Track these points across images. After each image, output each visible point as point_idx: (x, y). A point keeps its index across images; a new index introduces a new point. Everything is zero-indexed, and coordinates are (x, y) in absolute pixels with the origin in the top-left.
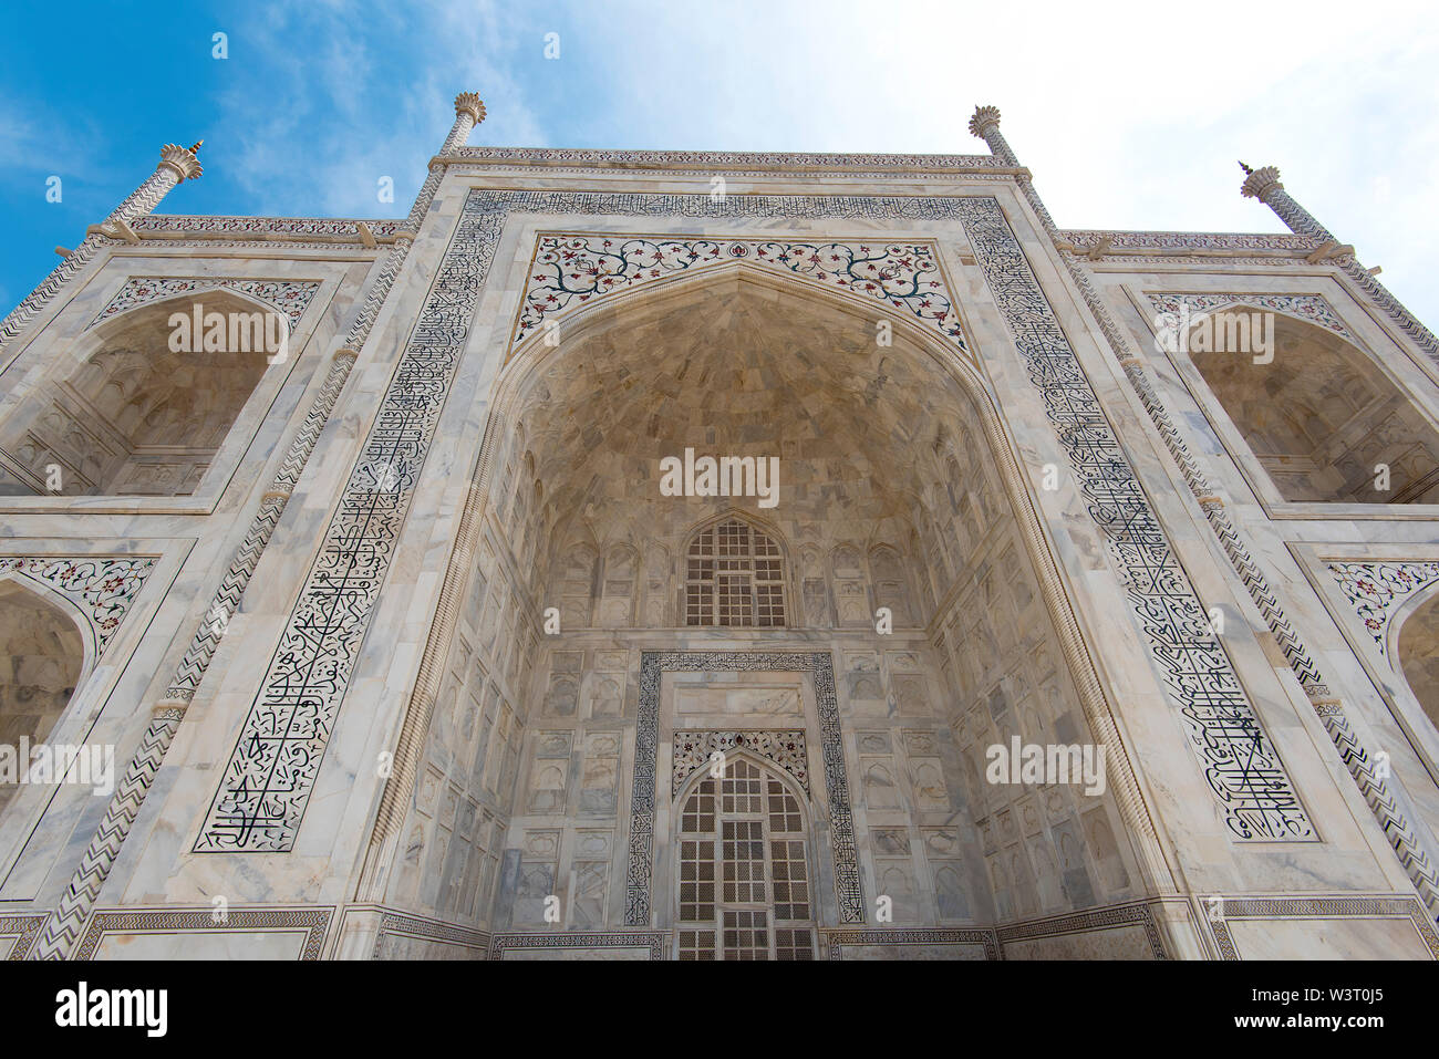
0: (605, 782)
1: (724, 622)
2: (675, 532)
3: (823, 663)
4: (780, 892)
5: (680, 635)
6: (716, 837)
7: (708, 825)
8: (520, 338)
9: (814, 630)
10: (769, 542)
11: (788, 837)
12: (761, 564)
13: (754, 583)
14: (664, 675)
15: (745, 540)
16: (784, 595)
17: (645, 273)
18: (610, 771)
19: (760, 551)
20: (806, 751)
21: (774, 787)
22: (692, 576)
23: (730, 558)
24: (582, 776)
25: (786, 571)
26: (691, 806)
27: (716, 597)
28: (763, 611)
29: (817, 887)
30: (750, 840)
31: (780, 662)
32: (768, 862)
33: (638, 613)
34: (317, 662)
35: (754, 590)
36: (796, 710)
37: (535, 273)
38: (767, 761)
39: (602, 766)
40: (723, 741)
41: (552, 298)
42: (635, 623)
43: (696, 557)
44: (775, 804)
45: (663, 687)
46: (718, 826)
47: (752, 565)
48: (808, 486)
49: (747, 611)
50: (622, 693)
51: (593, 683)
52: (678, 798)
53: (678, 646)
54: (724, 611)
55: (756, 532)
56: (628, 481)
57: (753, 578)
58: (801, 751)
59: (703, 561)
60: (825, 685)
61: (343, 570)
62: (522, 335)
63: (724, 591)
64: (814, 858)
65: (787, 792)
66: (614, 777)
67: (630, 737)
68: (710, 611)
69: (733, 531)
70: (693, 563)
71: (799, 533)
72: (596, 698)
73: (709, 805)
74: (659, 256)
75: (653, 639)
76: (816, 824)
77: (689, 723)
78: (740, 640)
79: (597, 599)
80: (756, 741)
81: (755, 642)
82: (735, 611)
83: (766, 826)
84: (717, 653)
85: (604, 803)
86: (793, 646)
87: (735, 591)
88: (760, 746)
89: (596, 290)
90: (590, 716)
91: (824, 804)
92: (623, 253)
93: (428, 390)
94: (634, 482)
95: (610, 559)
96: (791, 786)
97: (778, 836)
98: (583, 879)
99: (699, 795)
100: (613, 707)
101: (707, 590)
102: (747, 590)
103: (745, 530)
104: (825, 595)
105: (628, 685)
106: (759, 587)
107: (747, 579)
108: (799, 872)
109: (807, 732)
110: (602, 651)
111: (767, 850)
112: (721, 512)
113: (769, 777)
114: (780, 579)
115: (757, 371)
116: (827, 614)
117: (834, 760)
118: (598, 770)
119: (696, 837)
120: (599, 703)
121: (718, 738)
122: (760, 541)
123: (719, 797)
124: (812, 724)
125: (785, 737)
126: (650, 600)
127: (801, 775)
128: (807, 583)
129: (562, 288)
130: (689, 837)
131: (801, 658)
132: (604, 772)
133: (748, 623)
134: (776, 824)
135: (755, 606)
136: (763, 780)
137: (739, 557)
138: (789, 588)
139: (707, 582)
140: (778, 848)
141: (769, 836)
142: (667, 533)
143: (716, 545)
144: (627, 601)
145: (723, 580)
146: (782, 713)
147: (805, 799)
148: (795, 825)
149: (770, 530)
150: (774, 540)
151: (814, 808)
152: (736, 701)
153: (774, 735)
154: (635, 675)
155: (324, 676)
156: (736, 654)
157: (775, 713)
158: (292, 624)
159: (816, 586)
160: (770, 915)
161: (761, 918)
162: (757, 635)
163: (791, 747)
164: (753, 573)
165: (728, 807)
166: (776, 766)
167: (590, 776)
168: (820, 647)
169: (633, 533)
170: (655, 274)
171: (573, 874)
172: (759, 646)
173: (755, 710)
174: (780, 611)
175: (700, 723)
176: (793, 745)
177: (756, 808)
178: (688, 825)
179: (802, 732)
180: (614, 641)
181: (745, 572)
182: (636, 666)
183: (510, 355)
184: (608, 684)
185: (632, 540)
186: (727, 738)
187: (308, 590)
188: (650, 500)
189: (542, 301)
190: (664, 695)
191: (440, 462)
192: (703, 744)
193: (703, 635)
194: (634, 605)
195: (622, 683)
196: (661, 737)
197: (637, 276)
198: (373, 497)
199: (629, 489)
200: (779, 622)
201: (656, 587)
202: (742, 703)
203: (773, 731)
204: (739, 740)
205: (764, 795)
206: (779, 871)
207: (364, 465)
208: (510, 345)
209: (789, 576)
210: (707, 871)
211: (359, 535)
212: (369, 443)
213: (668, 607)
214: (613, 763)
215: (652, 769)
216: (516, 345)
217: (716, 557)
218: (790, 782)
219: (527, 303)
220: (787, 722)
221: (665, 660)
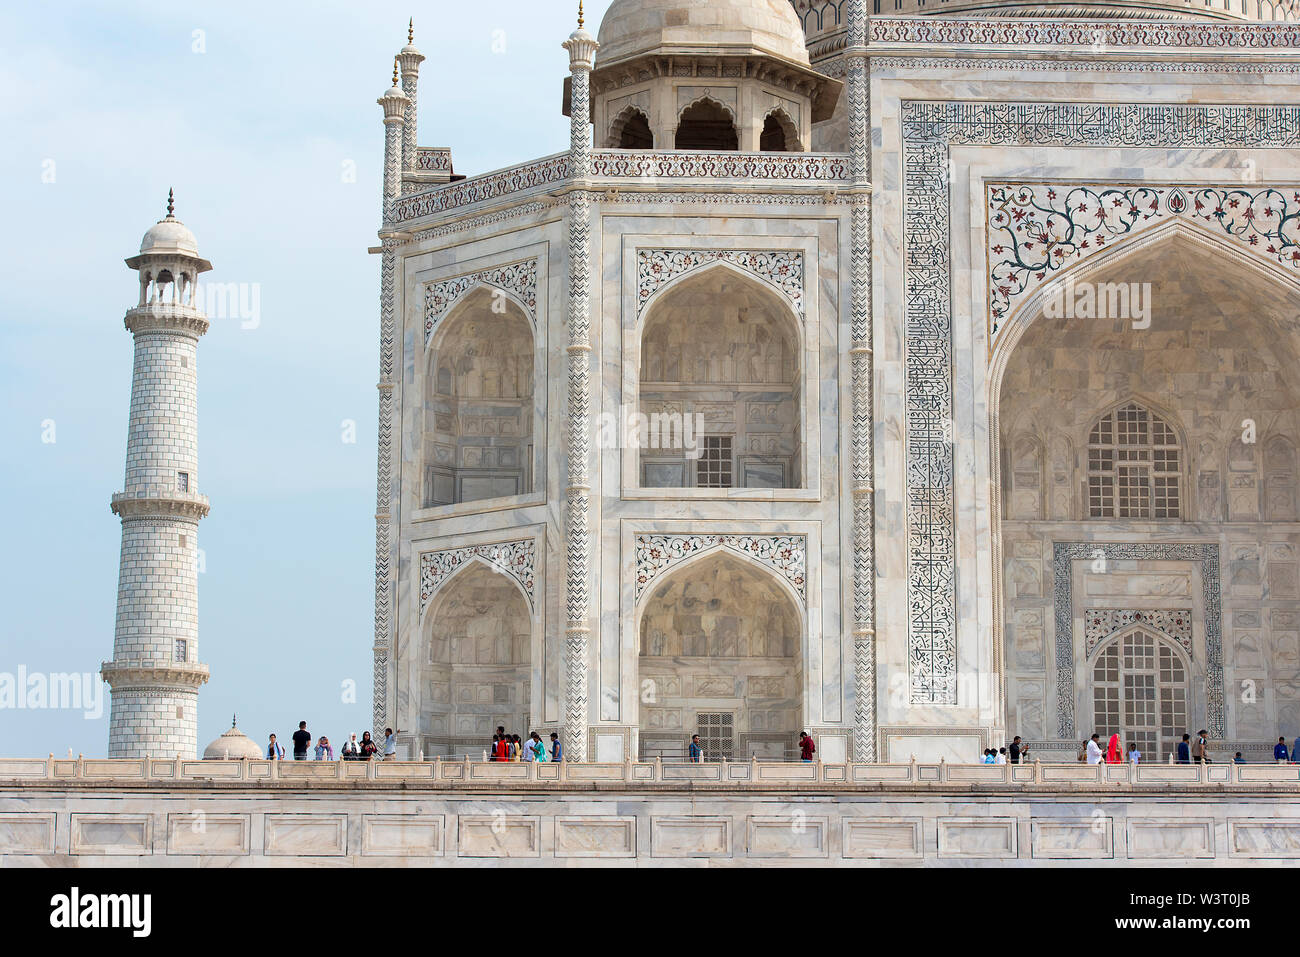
0: (1034, 646)
1: (1124, 513)
2: (1077, 422)
3: (1211, 553)
4: (1166, 720)
5: (1086, 527)
6: (1120, 685)
7: (1114, 677)
8: (995, 330)
9: (1205, 523)
10: (1168, 430)
11: (1173, 685)
12: (1158, 455)
13: (1152, 475)
14: (1075, 563)
15: (1143, 427)
16: (1179, 487)
17: (1091, 239)
18: (1036, 638)
19: (1158, 440)
20: (1191, 625)
21: (1164, 651)
22: (1093, 466)
23: (1128, 447)
24: (1016, 642)
25: (1183, 462)
26: (1100, 663)
27: (1116, 488)
28: (1160, 503)
29: (1193, 717)
30: (1145, 687)
31: (1174, 553)
32: (1158, 701)
33: (1048, 507)
34: (934, 608)
35: (1152, 482)
36: (1185, 593)
37: (993, 244)
38: (1160, 633)
39: (1030, 635)
40: (1125, 617)
41: (1013, 278)
42: (1043, 516)
43: (1097, 446)
44: (1164, 663)
45: (1074, 572)
46: (1121, 677)
47: (1151, 455)
48: (1213, 375)
49: (1145, 503)
50: (1040, 577)
51: (1015, 569)
52: (1090, 659)
53: (1085, 538)
54: (1123, 502)
55: (1155, 418)
56: (1033, 372)
57: (1151, 469)
58: (1187, 625)
59: (1103, 451)
60: (1211, 572)
61: (927, 547)
62: (996, 326)
63: (1123, 482)
64: (1192, 699)
65: (1174, 655)
66: (1040, 642)
67: (1050, 614)
68: (1110, 502)
69: (1132, 416)
70: (1093, 453)
71: (1198, 423)
72: (1018, 581)
73: (1114, 663)
74: (1101, 214)
75: (1063, 530)
76: (1195, 677)
77: (1097, 603)
78: (1140, 533)
79: (1009, 492)
80: (1151, 617)
81: (1153, 535)
82: (1134, 503)
83: (1157, 679)
84: (1118, 544)
85: (1035, 661)
86: (1188, 538)
87: (1134, 482)
88: (1154, 621)
89: (1050, 266)
90: (1016, 596)
91: (1203, 664)
92: (1068, 210)
93: (936, 390)
94: (1038, 372)
95: (1016, 449)
96: (1177, 649)
97: (1166, 685)
98: (1025, 710)
99: (1106, 656)
100: (1031, 590)
101: (1108, 481)
102: (1145, 482)
103: (1143, 415)
104: (1219, 489)
105: (1044, 571)
106: (1156, 479)
107: (1145, 470)
108: (1180, 707)
109: (1193, 612)
110: (1020, 541)
111: (1158, 694)
112: (1121, 397)
113: (1161, 644)
114: (1177, 470)
115: (1177, 283)
116: (1218, 509)
117: (1214, 632)
118: (1028, 637)
119: (1105, 685)
120: (1021, 587)
121: (1121, 615)
122: (1158, 428)
123: (1121, 658)
124: (1198, 605)
125: (1175, 614)
126: (1056, 493)
127: (1186, 643)
128: (1202, 477)
129: (1020, 264)
130: (1099, 684)
131: (1192, 548)
132: (1031, 640)
133: (1145, 514)
134: (1165, 677)
135: (1152, 498)
136: (1156, 646)
137: (1138, 447)
138: (1186, 482)
139: (1107, 474)
140: (1165, 693)
141: (1159, 685)
142: (1069, 423)
143: (1115, 434)
144: (1036, 493)
145: (1123, 471)
146: (1174, 596)
147: (1189, 661)
148: (1179, 677)
149: (1170, 417)
150: (1173, 428)
151: (1195, 665)
152: (1136, 585)
153: (1166, 613)
154: (1049, 563)
155: (941, 617)
156: (1135, 546)
157: (1168, 595)
158: (910, 585)
159: (1211, 479)
160: (1159, 734)
161: (1152, 736)
162: (1154, 528)
163: (1179, 622)
164: (1150, 464)
165: (1129, 664)
166: (1167, 637)
167: (1021, 642)
168: (1209, 540)
169: (1036, 424)
170: (1100, 240)
171: (1019, 708)
172: (1156, 538)
173: (1151, 593)
174: (1175, 503)
175: (1106, 603)
176: (1180, 622)
177: (1150, 664)
178: (1099, 676)
179: (1189, 612)
180: (1029, 533)
181: (1144, 463)
182: (1049, 555)
183: (991, 351)
184: (1026, 570)
185: (1035, 430)
186: (1128, 614)
187: (911, 562)
188: (1053, 391)
189: (1005, 282)
190: (1076, 580)
191: (966, 463)
192: (1108, 620)
193: (1107, 528)
194: (1043, 497)
195: (1039, 570)
196: (1075, 614)
197: (1085, 245)
198: (927, 491)
199: (1034, 380)
200: (1174, 514)
201: (1060, 479)
202: (1142, 586)
203: (1165, 610)
204: (1138, 616)
205: (1156, 657)
206: (1166, 707)
207: (912, 463)
208: (989, 338)
209: (1186, 469)
210: (1114, 707)
211: (928, 522)
212: (909, 445)
213: (1074, 500)
214: (1038, 632)
215: (1069, 637)
216: (994, 337)
217: (1115, 447)
218: (1178, 649)
219: (993, 286)
220: (1177, 603)
221: (1073, 550)
